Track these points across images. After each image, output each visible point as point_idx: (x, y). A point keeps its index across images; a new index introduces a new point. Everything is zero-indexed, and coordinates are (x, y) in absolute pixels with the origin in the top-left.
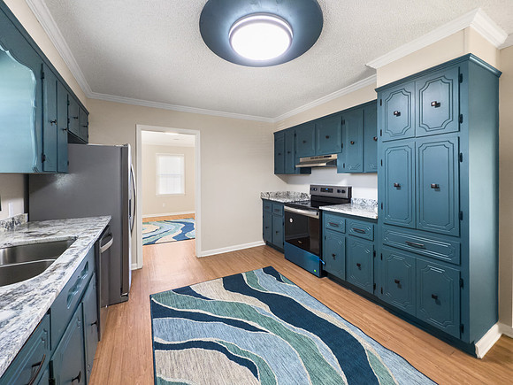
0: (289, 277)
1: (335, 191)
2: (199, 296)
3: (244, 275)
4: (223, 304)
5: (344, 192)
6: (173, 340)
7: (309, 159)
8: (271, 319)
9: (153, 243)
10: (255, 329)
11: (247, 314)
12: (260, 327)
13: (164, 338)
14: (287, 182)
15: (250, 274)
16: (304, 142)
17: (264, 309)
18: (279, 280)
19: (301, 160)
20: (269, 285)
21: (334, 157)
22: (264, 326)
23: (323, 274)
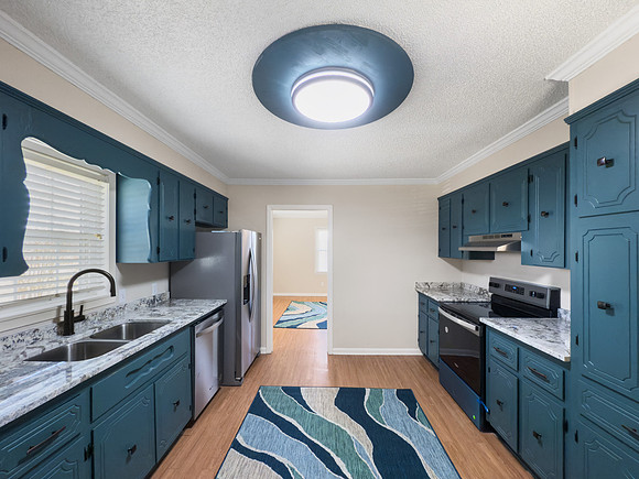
0: (430, 414)
1: (527, 293)
2: (303, 403)
3: (368, 391)
4: (322, 421)
5: (542, 296)
6: (251, 445)
7: (479, 238)
8: (365, 466)
9: (295, 327)
10: (337, 471)
11: (340, 446)
12: (345, 471)
13: (245, 439)
14: (461, 268)
15: (377, 394)
16: (474, 212)
17: (365, 448)
18: (412, 413)
19: (471, 239)
20: (393, 417)
21: (517, 236)
22: (352, 472)
23: (486, 427)
